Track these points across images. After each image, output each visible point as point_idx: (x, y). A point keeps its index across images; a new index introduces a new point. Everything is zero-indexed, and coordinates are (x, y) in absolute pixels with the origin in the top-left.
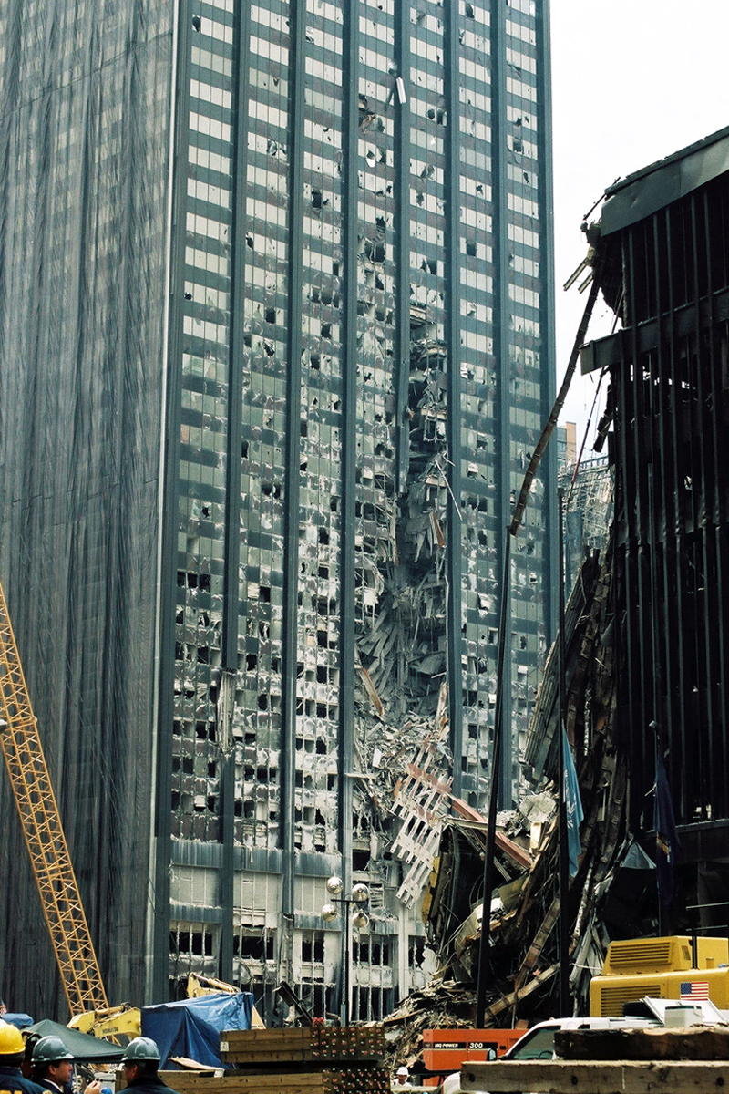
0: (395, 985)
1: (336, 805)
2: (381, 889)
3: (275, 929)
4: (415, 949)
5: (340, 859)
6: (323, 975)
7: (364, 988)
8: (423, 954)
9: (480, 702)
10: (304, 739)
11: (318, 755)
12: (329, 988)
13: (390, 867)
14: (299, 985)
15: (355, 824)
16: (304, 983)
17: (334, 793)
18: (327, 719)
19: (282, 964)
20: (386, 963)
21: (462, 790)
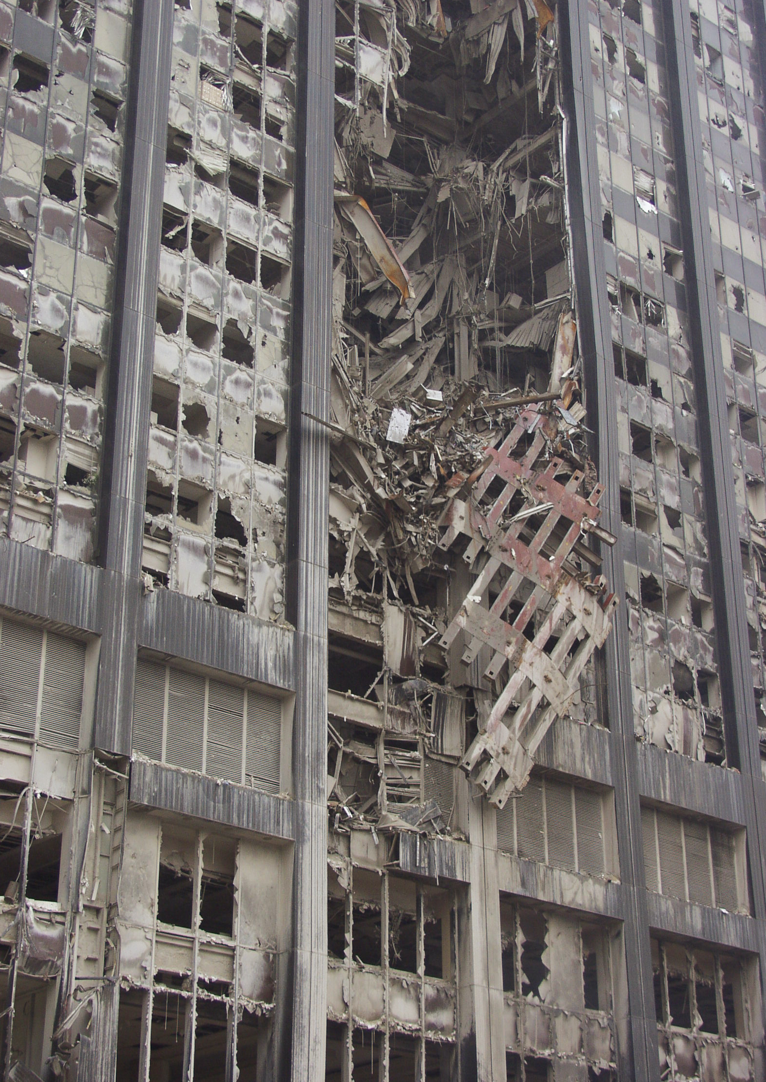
0: (465, 1032)
1: (281, 502)
2: (417, 754)
3: (68, 803)
4: (520, 938)
5: (289, 639)
6: (232, 972)
7: (368, 1032)
8: (544, 958)
9: (654, 383)
10: (186, 310)
11: (227, 362)
12: (249, 1019)
13: (442, 698)
14: (144, 992)
15: (336, 566)
16: (162, 988)
17: (276, 473)
18: (257, 285)
19: (85, 920)
20: (434, 970)
21: (626, 563)
